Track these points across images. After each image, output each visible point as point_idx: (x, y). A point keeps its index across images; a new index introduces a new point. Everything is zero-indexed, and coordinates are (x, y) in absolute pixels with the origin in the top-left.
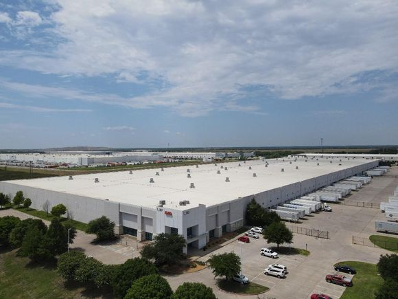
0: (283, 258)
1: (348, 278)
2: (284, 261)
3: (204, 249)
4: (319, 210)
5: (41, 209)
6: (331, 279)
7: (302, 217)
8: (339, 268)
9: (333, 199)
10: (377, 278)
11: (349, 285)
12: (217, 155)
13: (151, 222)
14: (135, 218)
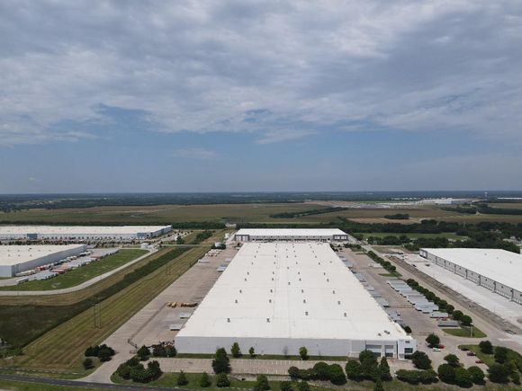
12: (139, 235)
13: (391, 347)
14: (379, 347)
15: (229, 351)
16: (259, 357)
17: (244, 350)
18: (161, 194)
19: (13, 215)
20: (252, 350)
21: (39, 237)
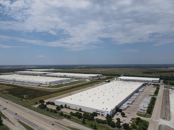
0: (124, 118)
1: (133, 120)
2: (125, 118)
3: (112, 117)
4: (128, 107)
5: (75, 109)
6: (131, 121)
7: (125, 109)
8: (132, 119)
9: (130, 103)
10: (136, 120)
11: (133, 121)
12: (89, 77)
13: (103, 113)
14: (100, 112)
15: (64, 106)
16: (70, 109)
17: (68, 106)
18: (117, 65)
19: (70, 70)
20: (69, 107)
21: (67, 76)
